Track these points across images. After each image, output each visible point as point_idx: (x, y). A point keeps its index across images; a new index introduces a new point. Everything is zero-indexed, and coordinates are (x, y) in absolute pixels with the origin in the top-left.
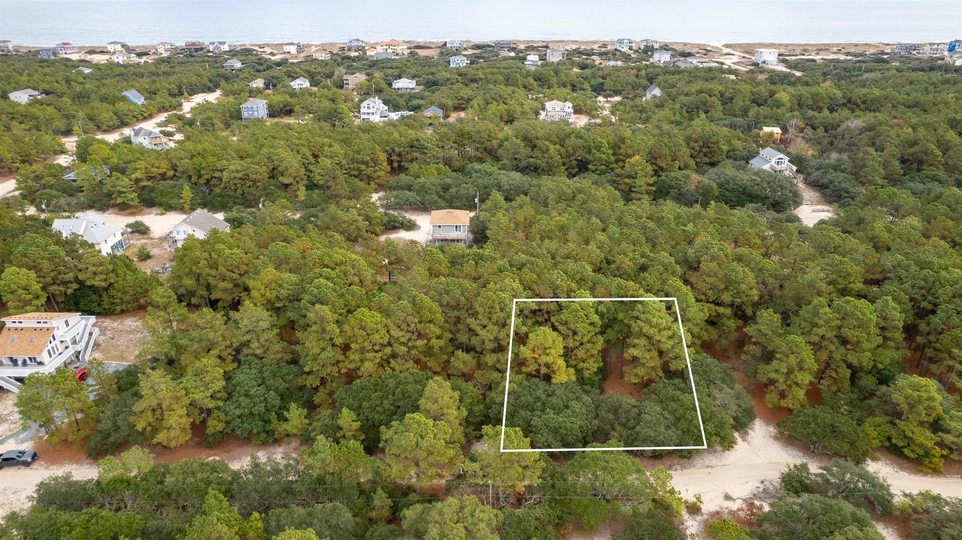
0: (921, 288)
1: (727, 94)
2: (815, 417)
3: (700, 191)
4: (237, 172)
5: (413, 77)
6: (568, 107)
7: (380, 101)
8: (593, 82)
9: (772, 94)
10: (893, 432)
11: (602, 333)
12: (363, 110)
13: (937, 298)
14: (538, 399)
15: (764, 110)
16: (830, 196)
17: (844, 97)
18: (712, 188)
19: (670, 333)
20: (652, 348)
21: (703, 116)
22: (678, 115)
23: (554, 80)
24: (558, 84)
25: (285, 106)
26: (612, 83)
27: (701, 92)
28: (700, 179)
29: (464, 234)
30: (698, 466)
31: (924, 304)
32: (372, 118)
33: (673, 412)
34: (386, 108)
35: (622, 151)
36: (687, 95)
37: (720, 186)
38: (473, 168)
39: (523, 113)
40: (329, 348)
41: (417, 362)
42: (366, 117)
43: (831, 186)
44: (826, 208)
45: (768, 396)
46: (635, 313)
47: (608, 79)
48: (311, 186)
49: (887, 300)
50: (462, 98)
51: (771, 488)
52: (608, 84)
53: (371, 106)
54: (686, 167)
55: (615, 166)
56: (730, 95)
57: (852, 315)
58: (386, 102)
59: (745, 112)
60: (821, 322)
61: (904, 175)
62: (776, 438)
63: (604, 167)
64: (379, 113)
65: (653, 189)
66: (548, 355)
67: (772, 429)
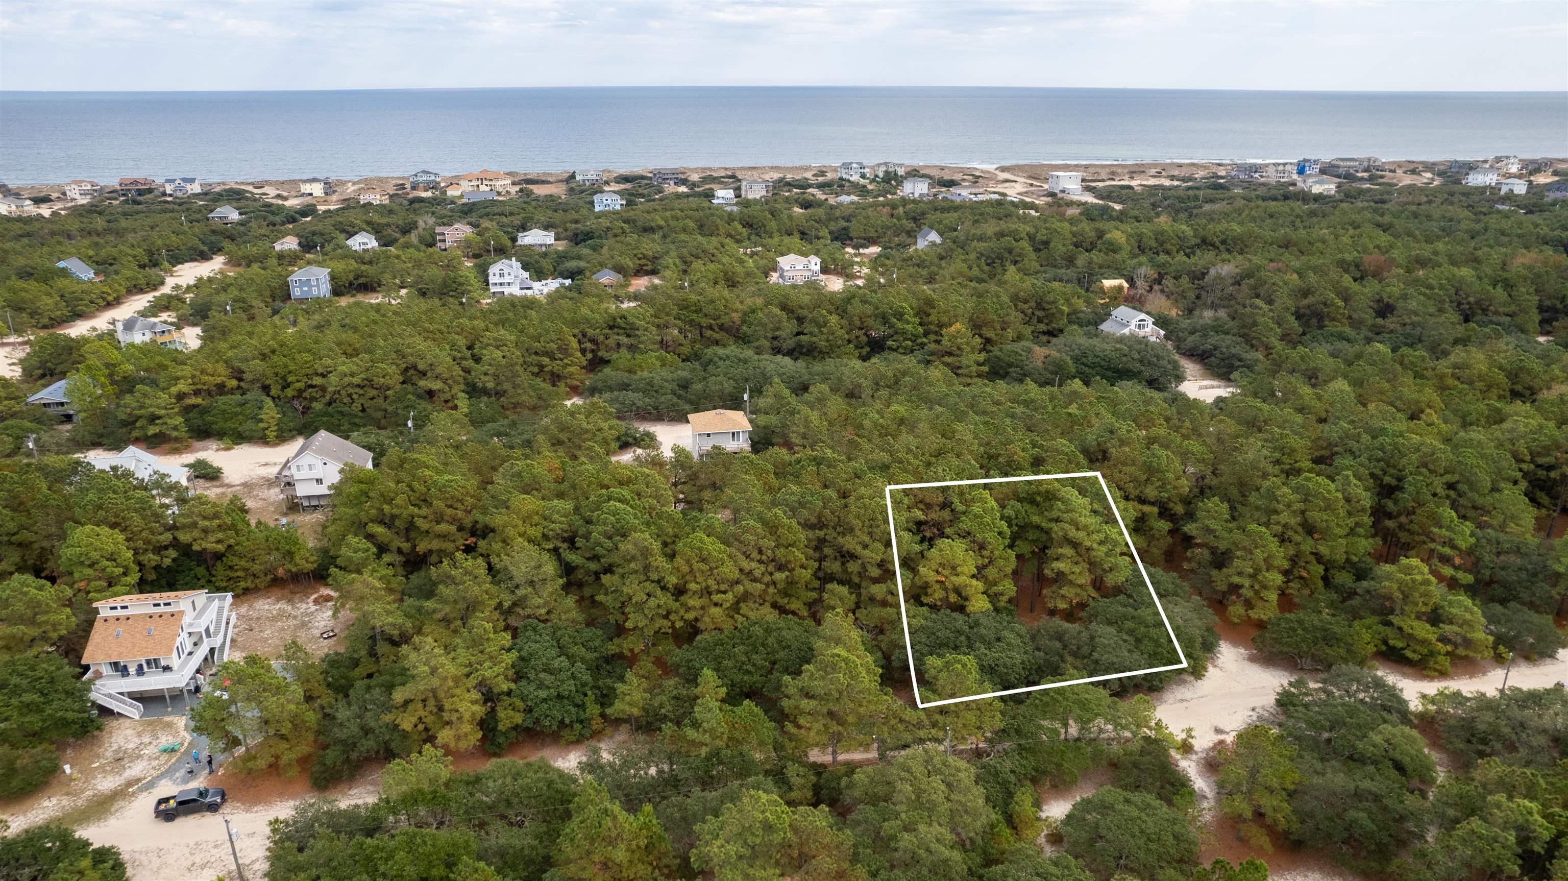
0: (1379, 460)
1: (1039, 237)
2: (1300, 622)
3: (1051, 368)
4: (352, 375)
5: (546, 228)
6: (815, 263)
7: (519, 265)
8: (833, 226)
9: (1101, 234)
10: (1390, 632)
11: (1011, 546)
12: (492, 279)
13: (1400, 471)
14: (959, 632)
15: (1097, 257)
17: (1195, 236)
18: (1065, 363)
19: (1102, 536)
20: (1080, 559)
21: (1012, 269)
22: (975, 268)
23: (773, 225)
24: (779, 231)
25: (357, 277)
26: (862, 227)
27: (1001, 235)
28: (1047, 352)
29: (743, 444)
30: (1170, 701)
31: (1387, 479)
32: (507, 290)
33: (1131, 632)
34: (526, 275)
35: (933, 318)
36: (981, 239)
37: (1076, 360)
38: (716, 355)
39: (748, 274)
40: (659, 592)
41: (774, 605)
42: (498, 289)
44: (1215, 383)
45: (1231, 608)
47: (854, 221)
48: (473, 391)
49: (1348, 476)
50: (645, 257)
51: (1266, 714)
52: (855, 228)
53: (506, 271)
54: (1019, 338)
55: (925, 340)
56: (1044, 238)
57: (1317, 495)
58: (525, 267)
59: (1070, 261)
60: (1281, 507)
61: (1304, 334)
62: (1252, 659)
63: (909, 343)
64: (518, 282)
65: (985, 369)
66: (957, 575)
67: (1242, 651)
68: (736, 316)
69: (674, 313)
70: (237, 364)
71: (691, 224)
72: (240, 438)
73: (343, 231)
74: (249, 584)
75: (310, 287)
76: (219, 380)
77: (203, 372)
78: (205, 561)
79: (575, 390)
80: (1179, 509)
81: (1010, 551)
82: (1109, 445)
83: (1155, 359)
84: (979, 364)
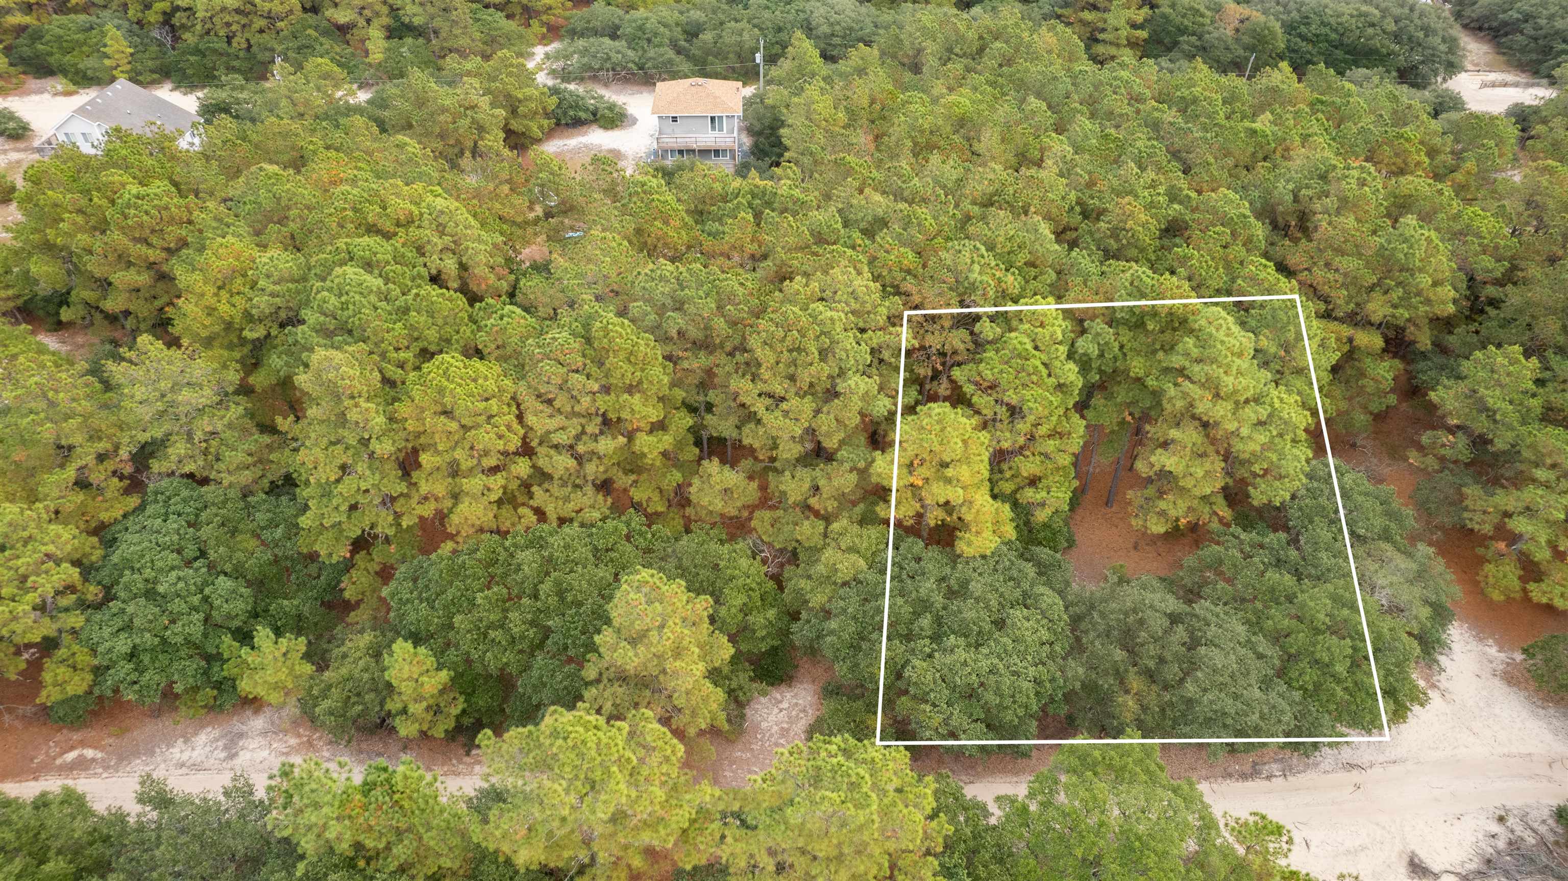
3: (1246, 39)
11: (1082, 407)
16: (1523, 50)
18: (1272, 33)
20: (1211, 450)
28: (1245, 14)
30: (1325, 766)
33: (1278, 638)
37: (1290, 28)
40: (361, 467)
41: (605, 486)
43: (1528, 28)
44: (1512, 77)
45: (1488, 567)
46: (1176, 361)
62: (1510, 678)
65: (1143, 34)
66: (948, 481)
67: (1493, 651)
80: (1424, 340)
81: (1075, 418)
82: (1318, 207)
83: (1421, 34)
84: (1134, 26)
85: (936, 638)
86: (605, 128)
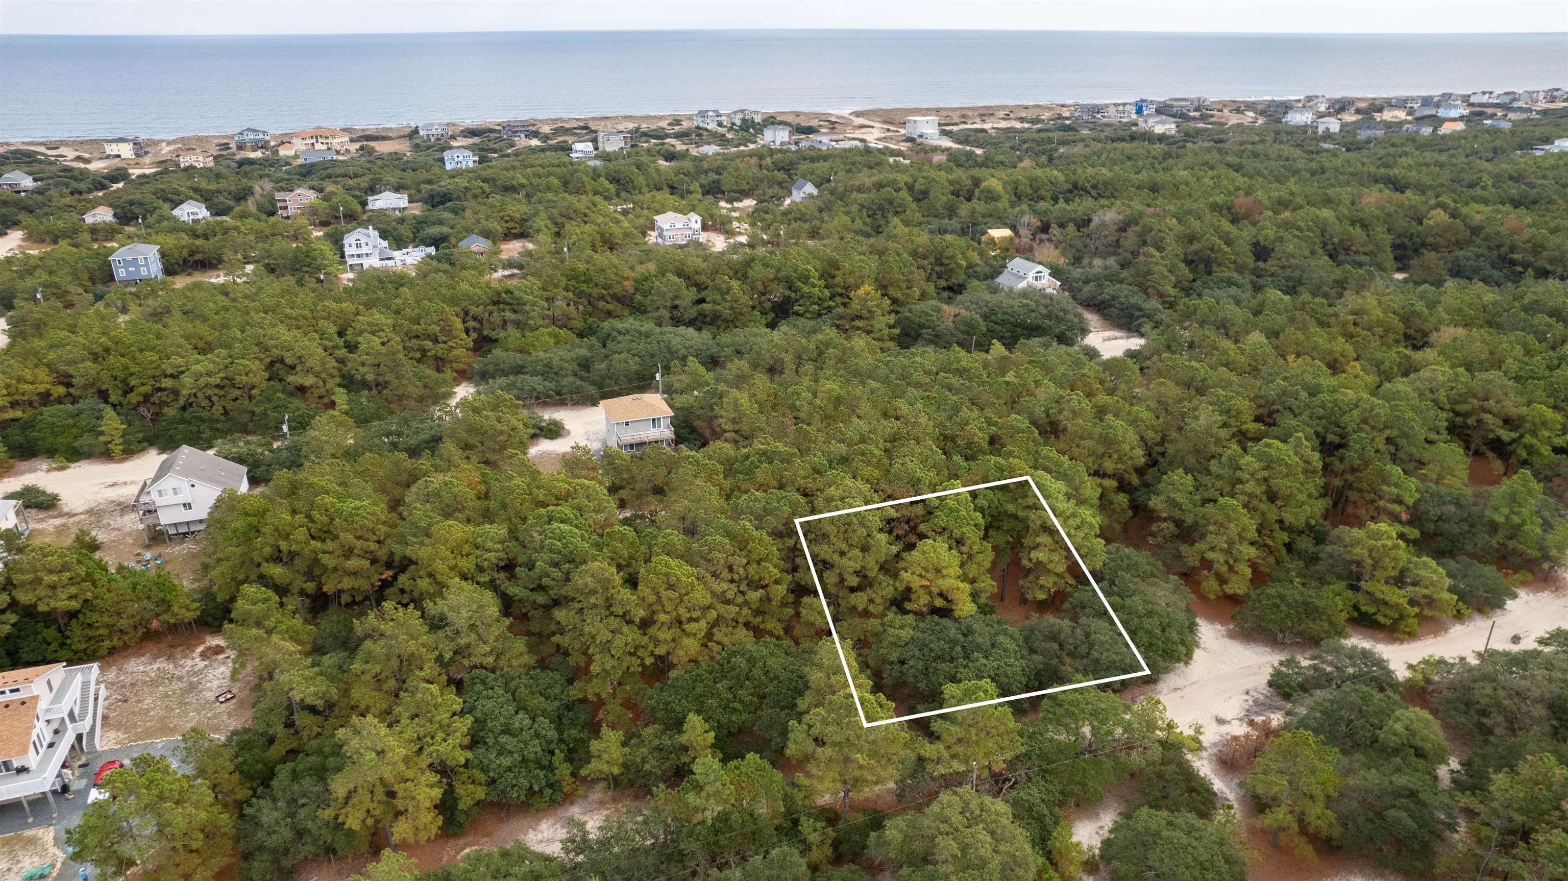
0: (1320, 418)
1: (917, 186)
3: (962, 327)
4: (209, 374)
5: (397, 189)
6: (695, 220)
7: (377, 233)
8: (703, 179)
9: (977, 182)
10: (1360, 598)
11: (986, 538)
12: (348, 251)
13: (1343, 429)
15: (978, 206)
17: (1066, 181)
21: (896, 220)
22: (858, 221)
23: (641, 180)
24: (648, 186)
25: (192, 253)
26: (733, 180)
27: (879, 186)
28: (957, 311)
29: (665, 432)
30: (1165, 692)
31: (1331, 437)
32: (366, 263)
34: (385, 244)
36: (860, 190)
37: (985, 317)
38: (613, 329)
39: (626, 235)
40: (625, 629)
42: (356, 261)
44: (1117, 334)
45: (1204, 584)
47: (725, 174)
48: (350, 383)
50: (512, 219)
51: (1262, 698)
52: (727, 180)
53: (363, 242)
54: (923, 296)
55: (831, 303)
56: (923, 187)
58: (383, 236)
59: (952, 211)
61: (1194, 280)
63: (816, 307)
64: (377, 251)
65: (897, 331)
66: (943, 577)
67: (1219, 627)
68: (628, 284)
69: (563, 284)
70: (62, 367)
71: (555, 181)
72: (75, 455)
73: (166, 200)
74: (115, 642)
75: (138, 267)
76: (42, 388)
77: (19, 379)
78: (55, 621)
79: (463, 375)
80: (1135, 480)
81: (985, 543)
83: (1062, 314)
84: (891, 327)
85: (967, 657)
86: (552, 438)
